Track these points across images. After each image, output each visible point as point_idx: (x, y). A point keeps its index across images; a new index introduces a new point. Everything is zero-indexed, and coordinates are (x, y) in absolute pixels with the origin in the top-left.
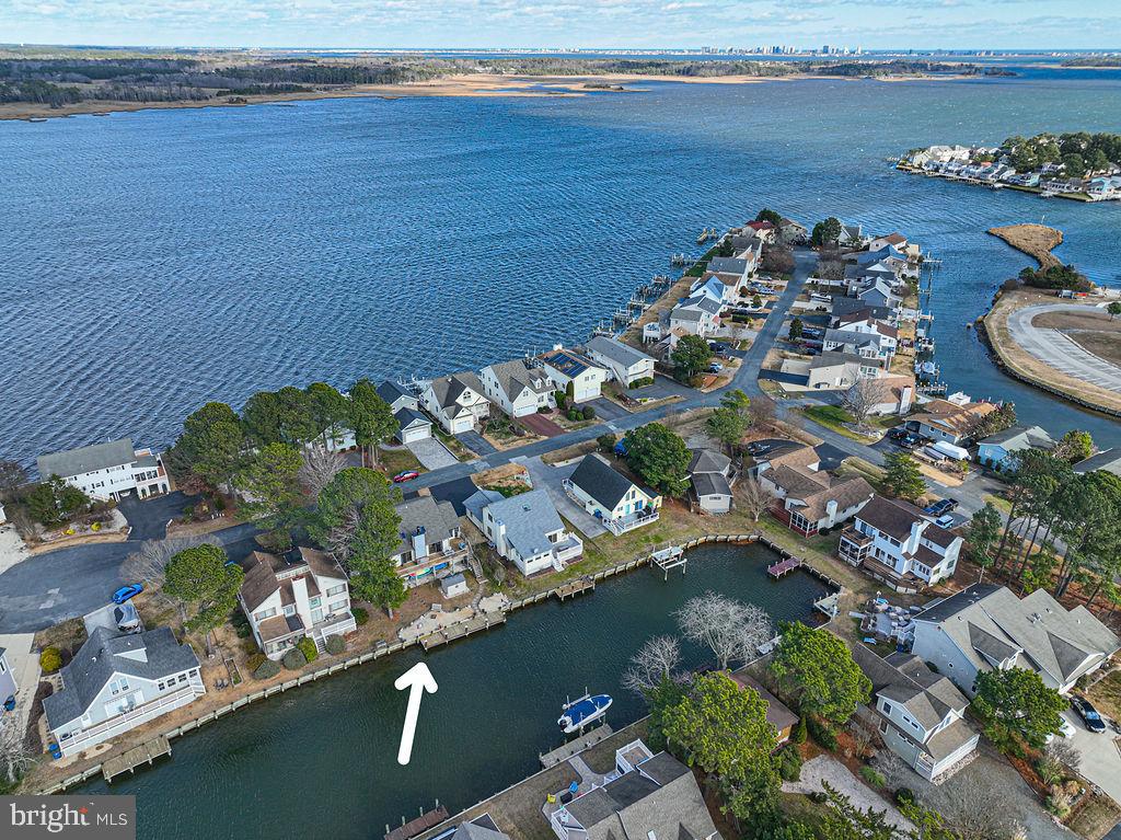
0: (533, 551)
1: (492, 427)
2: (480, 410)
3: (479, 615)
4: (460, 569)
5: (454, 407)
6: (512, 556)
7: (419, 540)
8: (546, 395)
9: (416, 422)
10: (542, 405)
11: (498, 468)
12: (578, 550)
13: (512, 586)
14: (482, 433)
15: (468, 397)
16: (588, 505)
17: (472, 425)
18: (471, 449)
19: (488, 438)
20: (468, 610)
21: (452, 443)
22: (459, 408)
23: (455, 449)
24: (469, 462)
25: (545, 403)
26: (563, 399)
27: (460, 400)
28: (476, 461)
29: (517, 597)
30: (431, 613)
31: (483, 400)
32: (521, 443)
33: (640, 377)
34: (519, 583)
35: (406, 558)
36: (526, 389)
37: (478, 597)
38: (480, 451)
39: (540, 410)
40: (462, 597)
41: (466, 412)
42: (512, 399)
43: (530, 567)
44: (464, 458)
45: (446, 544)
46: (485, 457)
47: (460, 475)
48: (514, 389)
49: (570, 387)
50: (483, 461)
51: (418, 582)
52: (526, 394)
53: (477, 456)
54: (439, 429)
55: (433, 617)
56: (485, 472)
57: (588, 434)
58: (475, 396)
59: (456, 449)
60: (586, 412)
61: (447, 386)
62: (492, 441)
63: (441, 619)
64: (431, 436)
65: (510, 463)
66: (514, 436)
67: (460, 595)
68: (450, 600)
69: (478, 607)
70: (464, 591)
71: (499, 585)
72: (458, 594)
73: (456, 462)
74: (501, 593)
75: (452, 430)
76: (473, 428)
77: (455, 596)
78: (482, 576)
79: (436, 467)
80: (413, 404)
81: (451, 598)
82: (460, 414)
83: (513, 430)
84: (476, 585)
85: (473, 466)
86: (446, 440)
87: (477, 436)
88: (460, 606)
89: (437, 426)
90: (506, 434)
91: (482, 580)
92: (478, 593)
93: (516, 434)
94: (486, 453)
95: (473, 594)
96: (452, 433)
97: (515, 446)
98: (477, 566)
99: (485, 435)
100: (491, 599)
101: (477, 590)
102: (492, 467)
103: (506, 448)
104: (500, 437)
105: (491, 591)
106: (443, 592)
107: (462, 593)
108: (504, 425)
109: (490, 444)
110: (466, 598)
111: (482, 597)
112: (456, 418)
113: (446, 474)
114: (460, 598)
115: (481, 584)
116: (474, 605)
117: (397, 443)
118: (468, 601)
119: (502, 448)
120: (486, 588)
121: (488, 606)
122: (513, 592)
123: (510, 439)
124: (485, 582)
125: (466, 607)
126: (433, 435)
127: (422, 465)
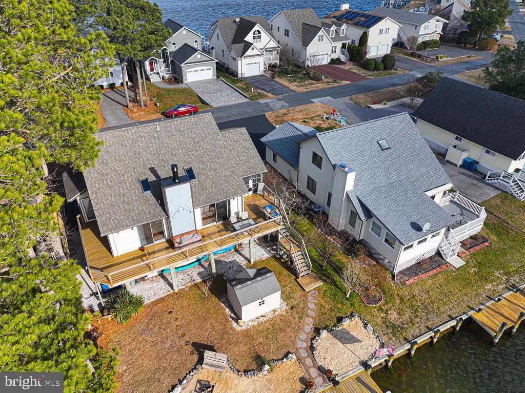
0: (417, 228)
1: (284, 72)
2: (269, 55)
4: (262, 253)
5: (243, 45)
6: (366, 232)
7: (180, 196)
8: (339, 45)
9: (198, 56)
10: (335, 56)
11: (300, 108)
12: (474, 227)
13: (375, 300)
14: (273, 77)
15: (258, 37)
16: (451, 150)
17: (262, 69)
18: (262, 89)
19: (283, 81)
20: (291, 369)
21: (240, 84)
22: (248, 45)
23: (243, 89)
24: (262, 101)
25: (338, 54)
26: (356, 52)
28: (269, 99)
29: (396, 332)
31: (273, 44)
32: (320, 86)
33: (427, 39)
36: (320, 33)
38: (274, 91)
39: (333, 61)
40: (273, 328)
41: (256, 52)
42: (306, 42)
43: (406, 259)
44: (254, 98)
46: (281, 97)
47: (251, 112)
48: (308, 33)
49: (364, 39)
50: (279, 100)
52: (321, 39)
53: (270, 95)
54: (225, 71)
56: (284, 111)
57: (396, 81)
58: (265, 36)
59: (247, 89)
60: (386, 62)
61: (235, 27)
62: (286, 84)
64: (216, 77)
65: (313, 102)
66: (310, 81)
67: (266, 322)
68: (247, 333)
69: (314, 360)
70: (275, 311)
71: (348, 296)
72: (262, 319)
73: (245, 100)
74: (356, 319)
75: (240, 72)
76: (263, 73)
77: (256, 324)
78: (309, 273)
79: (221, 104)
80: (196, 42)
81: (247, 331)
82: (249, 52)
83: (308, 76)
84: (299, 294)
85: (267, 105)
86: (234, 82)
87: (268, 80)
88: (272, 357)
89: (222, 71)
90: (301, 78)
91: (310, 283)
92: (308, 316)
93: (312, 79)
94: (281, 94)
95: (297, 320)
96: (240, 76)
97: (314, 89)
98: (300, 253)
99: (277, 79)
100: (339, 336)
101: (303, 309)
102: (291, 106)
103: (303, 90)
104: (295, 81)
105: (334, 313)
106: (227, 310)
107: (270, 315)
108: (296, 72)
109: (285, 86)
110: (282, 330)
111: (317, 331)
112: (245, 57)
113: (234, 112)
114: (268, 329)
115: (309, 292)
116: (304, 354)
117: (178, 83)
118: (287, 341)
119: (299, 90)
120: (323, 303)
121: (339, 360)
122: (382, 316)
123: (307, 82)
124: (317, 287)
125: (285, 360)
126: (218, 77)
127: (203, 102)
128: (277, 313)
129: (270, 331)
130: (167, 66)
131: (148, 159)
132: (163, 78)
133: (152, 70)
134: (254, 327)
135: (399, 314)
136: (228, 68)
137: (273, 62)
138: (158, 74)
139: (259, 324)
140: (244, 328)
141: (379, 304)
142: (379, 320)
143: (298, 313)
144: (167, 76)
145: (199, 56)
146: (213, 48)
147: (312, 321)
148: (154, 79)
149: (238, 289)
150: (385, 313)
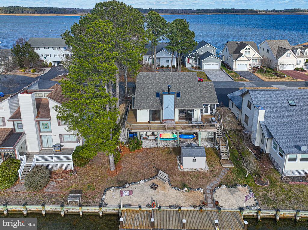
0: (299, 148)
1: (261, 71)
2: (254, 62)
3: (210, 208)
4: (207, 145)
5: (238, 54)
6: (268, 148)
7: (169, 100)
10: (299, 66)
11: (263, 88)
13: (263, 183)
14: (253, 72)
15: (248, 51)
17: (248, 68)
18: (244, 77)
19: (259, 75)
20: (198, 195)
21: (232, 74)
22: (241, 54)
23: (233, 76)
24: (241, 82)
25: (302, 66)
27: (243, 51)
28: (245, 82)
29: (269, 202)
30: (155, 181)
31: (257, 56)
32: (281, 80)
34: (273, 184)
35: (155, 115)
36: (288, 52)
37: (217, 181)
38: (250, 79)
39: (297, 69)
40: (197, 176)
41: (245, 58)
42: (278, 56)
44: (238, 80)
45: (197, 114)
46: (253, 82)
47: (232, 86)
50: (251, 83)
51: (161, 144)
52: (289, 55)
53: (247, 80)
54: (226, 66)
55: (154, 186)
56: (252, 88)
58: (253, 52)
59: (235, 76)
61: (236, 46)
63: (162, 193)
64: (220, 69)
65: (272, 87)
66: (277, 77)
67: (194, 172)
68: (183, 173)
69: (212, 196)
70: (201, 169)
71: (246, 176)
72: (193, 170)
73: (231, 80)
74: (246, 188)
75: (234, 68)
76: (248, 70)
77: (189, 171)
78: (228, 159)
79: (217, 80)
80: (213, 51)
81: (184, 172)
82: (241, 58)
83: (276, 74)
84: (218, 167)
85: (243, 84)
86: (229, 72)
87: (250, 73)
88: (191, 186)
89: (225, 67)
90: (271, 75)
91: (226, 164)
92: (218, 177)
93: (278, 76)
94: (254, 80)
95: (211, 177)
96: (234, 70)
97: (277, 81)
98: (225, 147)
99: (256, 74)
100: (232, 191)
101: (217, 173)
102: (257, 86)
103: (270, 80)
104: (267, 76)
105: (234, 181)
106: (178, 161)
107: (198, 170)
108: (270, 72)
109: (258, 77)
110: (201, 178)
111: (220, 185)
112: (238, 60)
113: (222, 84)
114: (194, 175)
115: (224, 167)
116: (208, 191)
117: (199, 69)
118: (202, 183)
119: (267, 80)
120: (230, 174)
121: (226, 201)
122: (263, 192)
123: (274, 77)
124: (230, 167)
125: (197, 190)
126: (221, 69)
127: (208, 78)
128: (202, 170)
129: (195, 176)
130: (196, 61)
131: (162, 85)
132: (193, 66)
133: (188, 62)
134: (188, 172)
135: (275, 195)
136: (229, 66)
137: (256, 66)
138: (191, 64)
139: (191, 172)
140: (183, 170)
141: (264, 186)
142: (261, 193)
143: (213, 174)
144: (195, 66)
145: (212, 57)
146: (223, 56)
147: (220, 181)
148: (188, 66)
149: (184, 149)
150: (267, 192)
